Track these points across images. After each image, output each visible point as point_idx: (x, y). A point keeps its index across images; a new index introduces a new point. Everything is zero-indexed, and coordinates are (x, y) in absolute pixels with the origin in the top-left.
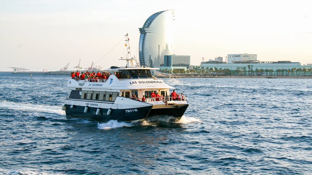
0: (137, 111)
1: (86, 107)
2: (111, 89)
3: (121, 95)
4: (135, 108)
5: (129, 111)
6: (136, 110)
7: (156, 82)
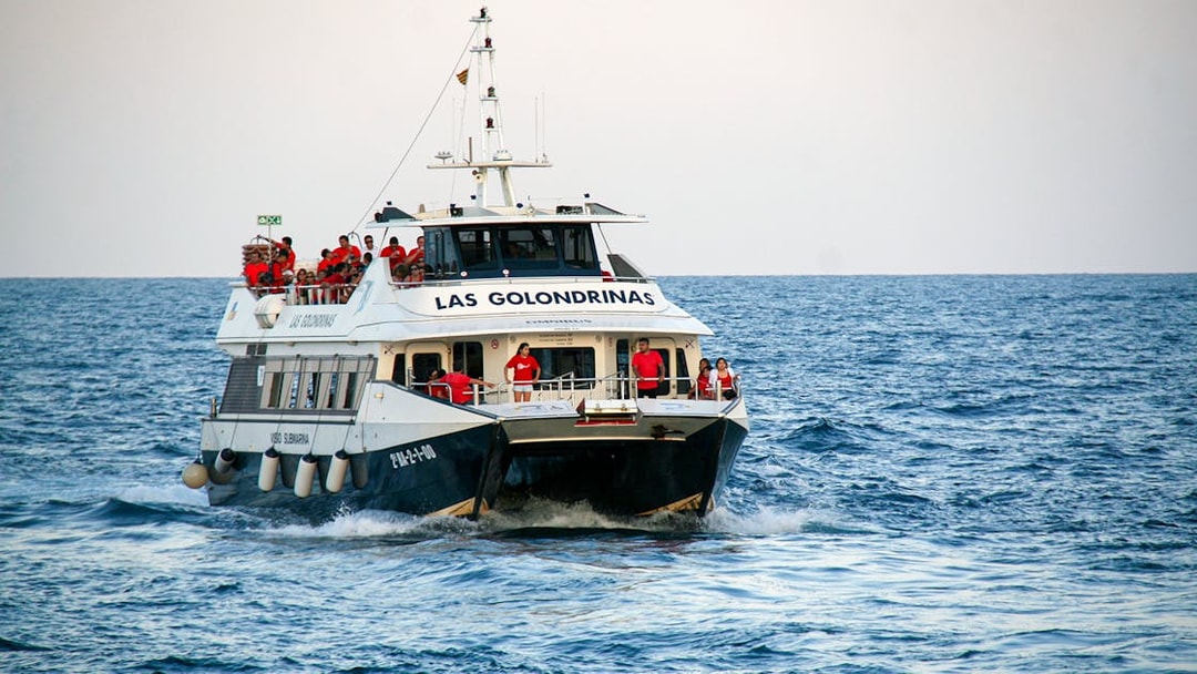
0: (434, 456)
1: (264, 456)
2: (356, 343)
3: (386, 369)
4: (424, 442)
5: (402, 460)
6: (429, 453)
7: (601, 298)
